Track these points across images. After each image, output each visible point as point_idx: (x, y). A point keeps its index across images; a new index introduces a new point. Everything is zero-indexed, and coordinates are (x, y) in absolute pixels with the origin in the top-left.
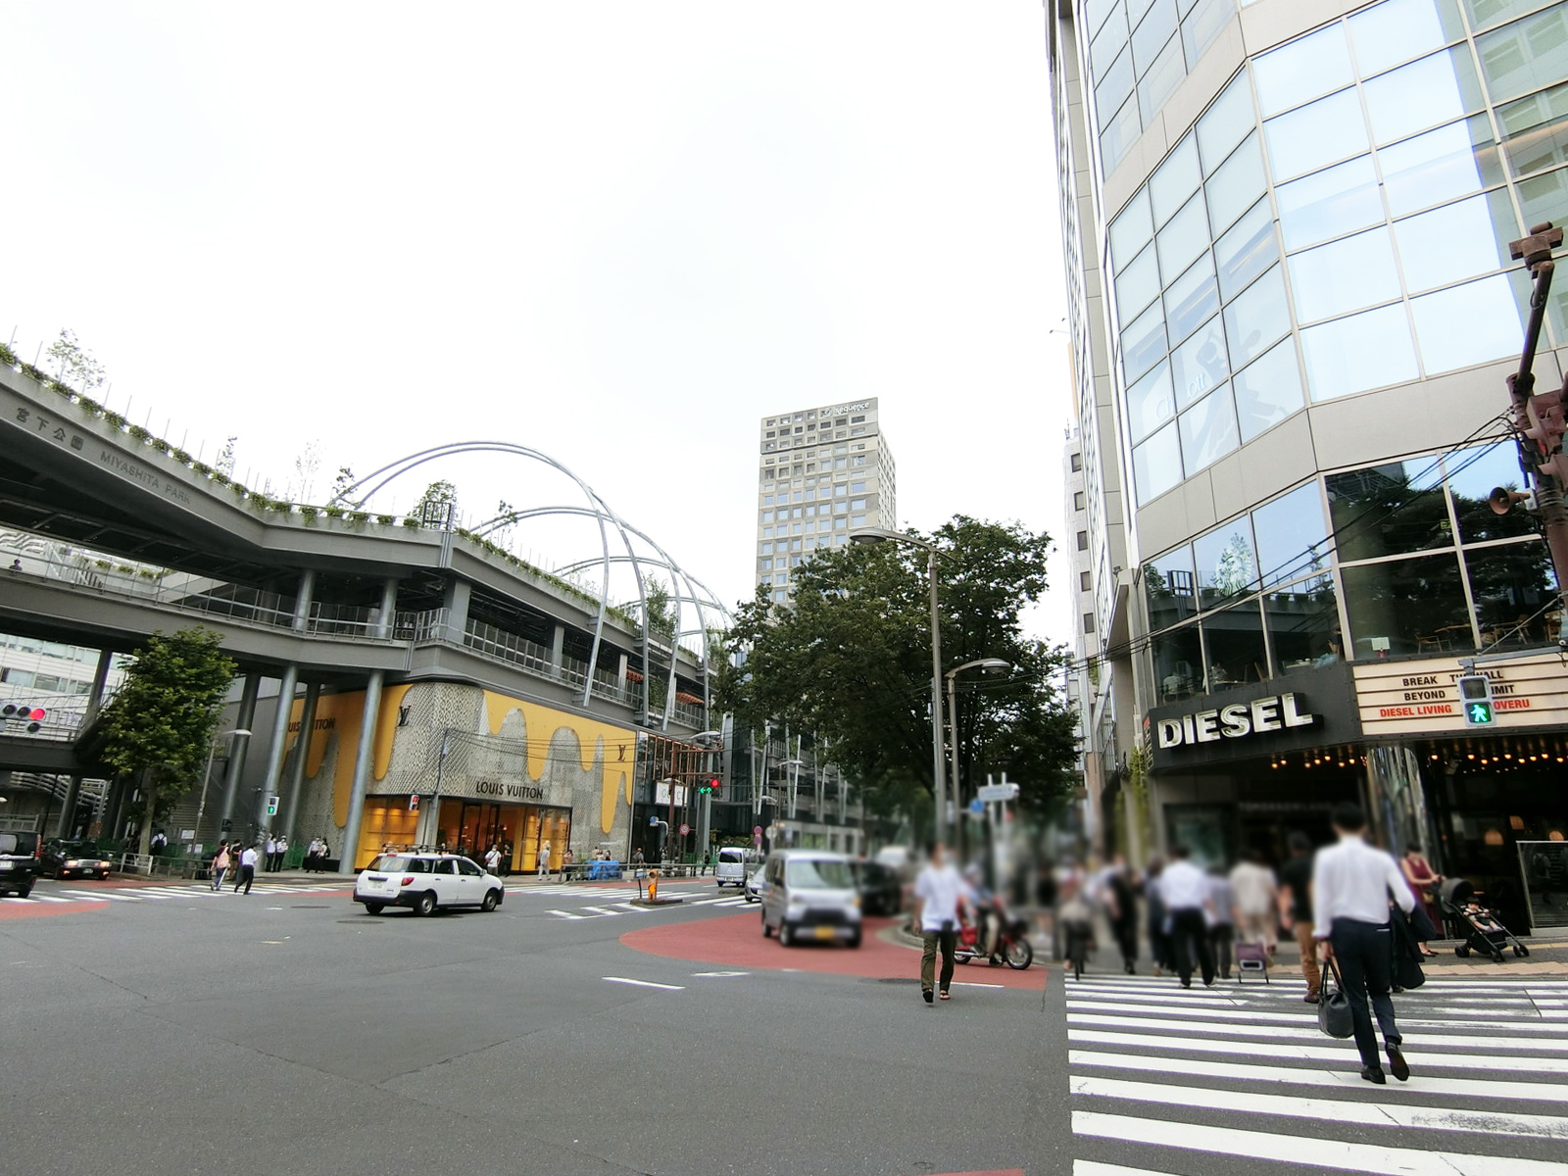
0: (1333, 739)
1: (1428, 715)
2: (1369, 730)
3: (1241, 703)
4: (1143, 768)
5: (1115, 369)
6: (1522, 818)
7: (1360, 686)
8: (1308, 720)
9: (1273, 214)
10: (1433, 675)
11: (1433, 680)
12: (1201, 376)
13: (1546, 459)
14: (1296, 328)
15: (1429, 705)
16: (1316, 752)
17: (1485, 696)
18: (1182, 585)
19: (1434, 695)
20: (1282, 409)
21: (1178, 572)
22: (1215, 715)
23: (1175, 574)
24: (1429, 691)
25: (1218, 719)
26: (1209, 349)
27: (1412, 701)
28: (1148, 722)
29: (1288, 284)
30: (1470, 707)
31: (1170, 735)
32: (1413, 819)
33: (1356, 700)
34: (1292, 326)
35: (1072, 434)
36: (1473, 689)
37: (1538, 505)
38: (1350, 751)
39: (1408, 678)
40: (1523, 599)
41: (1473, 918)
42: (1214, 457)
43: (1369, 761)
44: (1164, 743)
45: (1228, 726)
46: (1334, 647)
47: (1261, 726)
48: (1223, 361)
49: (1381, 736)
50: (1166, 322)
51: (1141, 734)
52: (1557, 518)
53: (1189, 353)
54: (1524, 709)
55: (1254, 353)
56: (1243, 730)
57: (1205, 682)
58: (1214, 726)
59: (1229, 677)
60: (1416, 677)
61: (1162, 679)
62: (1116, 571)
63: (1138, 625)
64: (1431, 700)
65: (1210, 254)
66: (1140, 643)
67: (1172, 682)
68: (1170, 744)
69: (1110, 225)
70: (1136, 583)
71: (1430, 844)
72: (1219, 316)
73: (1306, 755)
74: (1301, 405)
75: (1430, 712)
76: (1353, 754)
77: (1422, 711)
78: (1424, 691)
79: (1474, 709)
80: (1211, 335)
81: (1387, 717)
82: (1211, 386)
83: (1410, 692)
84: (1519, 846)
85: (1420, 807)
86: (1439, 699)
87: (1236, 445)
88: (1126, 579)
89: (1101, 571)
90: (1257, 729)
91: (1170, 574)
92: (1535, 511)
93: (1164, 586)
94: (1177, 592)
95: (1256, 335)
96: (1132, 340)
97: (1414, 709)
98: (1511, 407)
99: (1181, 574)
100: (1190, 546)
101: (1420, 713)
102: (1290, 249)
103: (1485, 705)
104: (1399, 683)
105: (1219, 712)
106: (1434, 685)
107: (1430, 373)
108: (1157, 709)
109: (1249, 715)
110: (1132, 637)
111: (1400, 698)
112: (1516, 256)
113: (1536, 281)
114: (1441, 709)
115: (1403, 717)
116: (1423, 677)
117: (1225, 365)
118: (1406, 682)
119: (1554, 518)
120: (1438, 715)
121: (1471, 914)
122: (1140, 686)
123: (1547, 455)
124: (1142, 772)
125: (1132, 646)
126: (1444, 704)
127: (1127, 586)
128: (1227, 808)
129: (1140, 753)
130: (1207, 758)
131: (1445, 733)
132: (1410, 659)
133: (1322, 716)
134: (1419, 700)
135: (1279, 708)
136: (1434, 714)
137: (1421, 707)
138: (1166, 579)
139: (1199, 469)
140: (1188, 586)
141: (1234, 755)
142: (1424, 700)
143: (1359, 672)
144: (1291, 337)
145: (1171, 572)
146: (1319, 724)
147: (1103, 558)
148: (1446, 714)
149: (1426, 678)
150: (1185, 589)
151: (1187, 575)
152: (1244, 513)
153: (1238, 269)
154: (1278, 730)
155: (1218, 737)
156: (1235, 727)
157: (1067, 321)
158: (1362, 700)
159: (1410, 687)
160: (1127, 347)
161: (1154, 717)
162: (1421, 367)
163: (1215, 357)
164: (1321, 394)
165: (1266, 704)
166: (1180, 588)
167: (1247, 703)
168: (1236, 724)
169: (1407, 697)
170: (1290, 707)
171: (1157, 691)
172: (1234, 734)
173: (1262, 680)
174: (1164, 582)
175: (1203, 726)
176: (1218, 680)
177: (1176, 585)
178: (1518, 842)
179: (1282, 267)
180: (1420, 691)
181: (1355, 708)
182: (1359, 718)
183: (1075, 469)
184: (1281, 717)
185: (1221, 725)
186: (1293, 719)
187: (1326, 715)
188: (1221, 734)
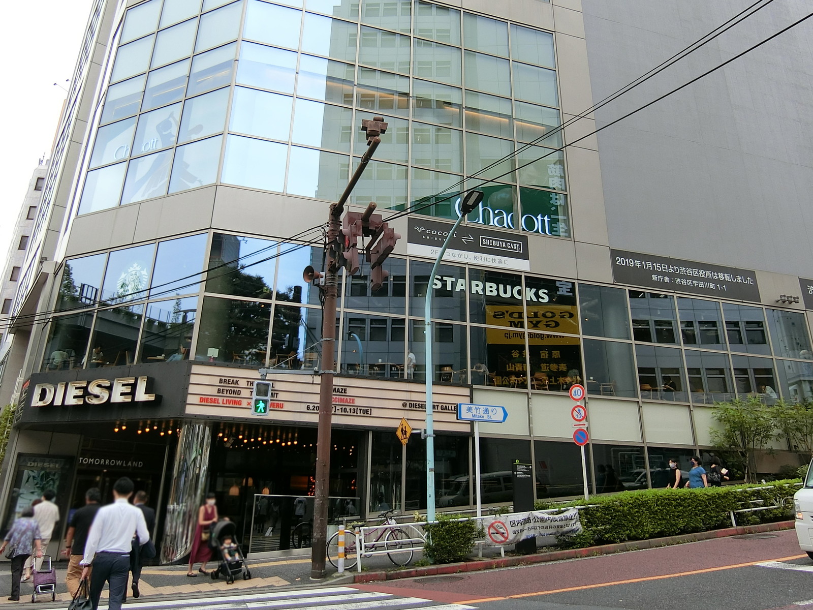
0: (164, 413)
1: (228, 405)
2: (190, 410)
3: (108, 379)
4: (11, 422)
5: (96, 112)
6: (253, 480)
7: (193, 379)
8: (151, 398)
9: (236, 55)
10: (237, 379)
11: (237, 382)
12: (155, 140)
13: (346, 250)
14: (227, 132)
15: (230, 399)
16: (149, 422)
17: (267, 396)
18: (89, 296)
19: (235, 392)
20: (200, 181)
21: (89, 286)
22: (84, 385)
23: (86, 287)
24: (233, 389)
25: (85, 389)
26: (166, 125)
27: (221, 394)
28: (27, 384)
29: (231, 102)
30: (257, 401)
31: (43, 397)
32: (198, 476)
33: (187, 388)
34: (225, 129)
35: (44, 163)
36: (263, 390)
37: (325, 283)
38: (171, 425)
39: (223, 378)
40: (292, 345)
41: (226, 551)
42: (145, 198)
43: (182, 433)
44: (36, 402)
45: (92, 395)
46: (182, 349)
47: (117, 398)
48: (174, 136)
49: (195, 416)
50: (144, 92)
51: (19, 394)
52: (333, 294)
53: (153, 121)
54: (280, 409)
55: (194, 137)
56: (102, 399)
57: (85, 360)
58: (81, 394)
59: (104, 359)
60: (227, 379)
61: (50, 353)
62: (43, 260)
63: (47, 302)
64: (232, 395)
65: (189, 61)
66: (43, 317)
67: (58, 356)
68: (41, 404)
69: (129, 9)
70: (56, 274)
71: (203, 494)
72: (182, 104)
73: (141, 424)
74: (213, 181)
75: (229, 404)
76: (172, 427)
77: (225, 402)
78: (230, 389)
79: (259, 403)
80: (171, 115)
81: (203, 403)
82: (160, 147)
83: (221, 388)
84: (255, 498)
85: (204, 468)
86: (237, 396)
87: (164, 193)
88: (49, 268)
89: (30, 266)
90: (113, 400)
91: (83, 286)
92: (323, 286)
93: (76, 293)
94: (84, 300)
95: (200, 128)
96: (117, 93)
97: (221, 400)
98: (328, 223)
99: (90, 289)
100: (106, 255)
101: (223, 403)
102: (241, 82)
103: (265, 402)
104: (216, 381)
105: (88, 383)
106: (237, 386)
107: (289, 192)
108: (39, 374)
109: (110, 388)
110: (38, 311)
111: (214, 391)
112: (364, 128)
113: (369, 147)
114: (235, 402)
115: (213, 404)
116: (232, 379)
117: (174, 139)
118: (221, 381)
119: (331, 294)
120: (233, 406)
121: (225, 548)
122: (31, 355)
123: (348, 248)
124: (8, 425)
125: (37, 318)
126: (238, 399)
127: (48, 274)
128: (70, 460)
129: (12, 409)
130: (67, 418)
131: (234, 418)
132: (227, 366)
133: (161, 396)
134: (225, 395)
135: (134, 386)
136: (231, 405)
137: (225, 399)
138: (79, 289)
139: (133, 200)
140: (93, 298)
141: (89, 418)
142: (228, 395)
143: (195, 369)
144: (222, 136)
145: (84, 285)
146: (158, 401)
147: (35, 255)
148: (238, 406)
149: (233, 380)
150: (90, 299)
151: (94, 290)
152: (154, 241)
153: (203, 81)
154: (129, 402)
155: (81, 403)
156: (97, 397)
157: (69, 82)
158: (192, 389)
159: (222, 384)
160: (110, 99)
161: (33, 380)
162: (285, 187)
163: (169, 131)
164: (227, 179)
165: (125, 382)
166: (86, 298)
167: (112, 380)
168: (98, 394)
169: (219, 391)
170: (142, 386)
171: (44, 360)
172: (95, 401)
173: (128, 364)
174: (76, 291)
175: (72, 392)
176: (95, 359)
177: (84, 295)
178: (255, 495)
179: (231, 90)
180: (227, 389)
181: (185, 393)
182: (185, 401)
183: (37, 188)
184: (133, 393)
185: (86, 393)
186: (141, 395)
187: (165, 396)
188: (84, 401)
